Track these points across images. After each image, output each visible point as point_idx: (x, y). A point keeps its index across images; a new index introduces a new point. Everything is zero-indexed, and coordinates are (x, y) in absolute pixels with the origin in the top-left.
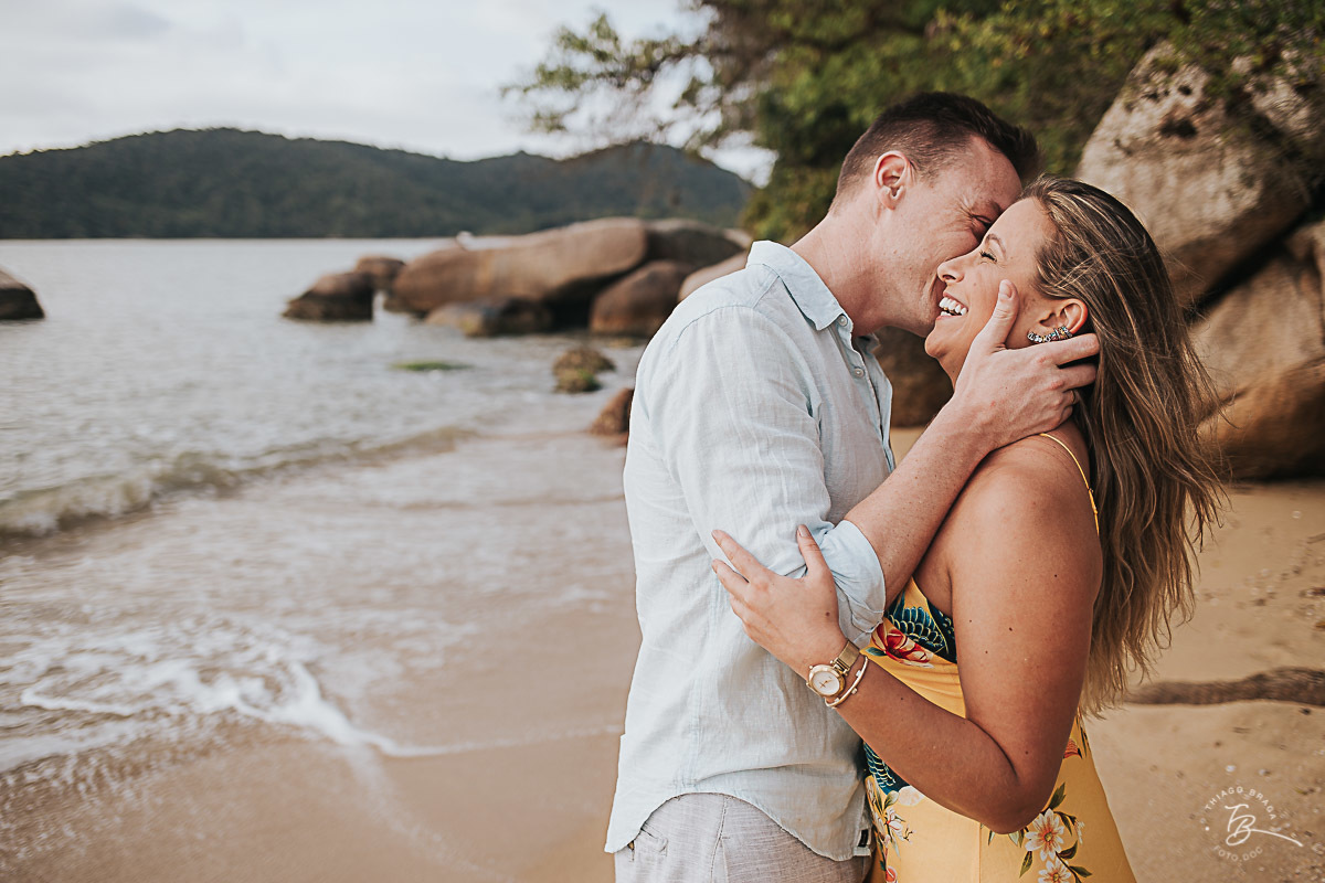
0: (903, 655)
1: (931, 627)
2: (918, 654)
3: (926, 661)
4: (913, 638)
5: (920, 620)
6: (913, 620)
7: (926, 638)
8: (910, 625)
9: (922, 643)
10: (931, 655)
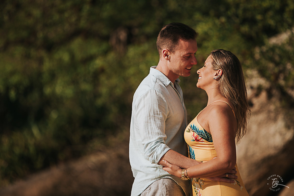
0: (198, 141)
1: (204, 134)
2: (201, 140)
3: (203, 142)
4: (200, 136)
5: (202, 133)
6: (201, 132)
7: (203, 137)
8: (200, 134)
9: (202, 138)
10: (204, 140)
